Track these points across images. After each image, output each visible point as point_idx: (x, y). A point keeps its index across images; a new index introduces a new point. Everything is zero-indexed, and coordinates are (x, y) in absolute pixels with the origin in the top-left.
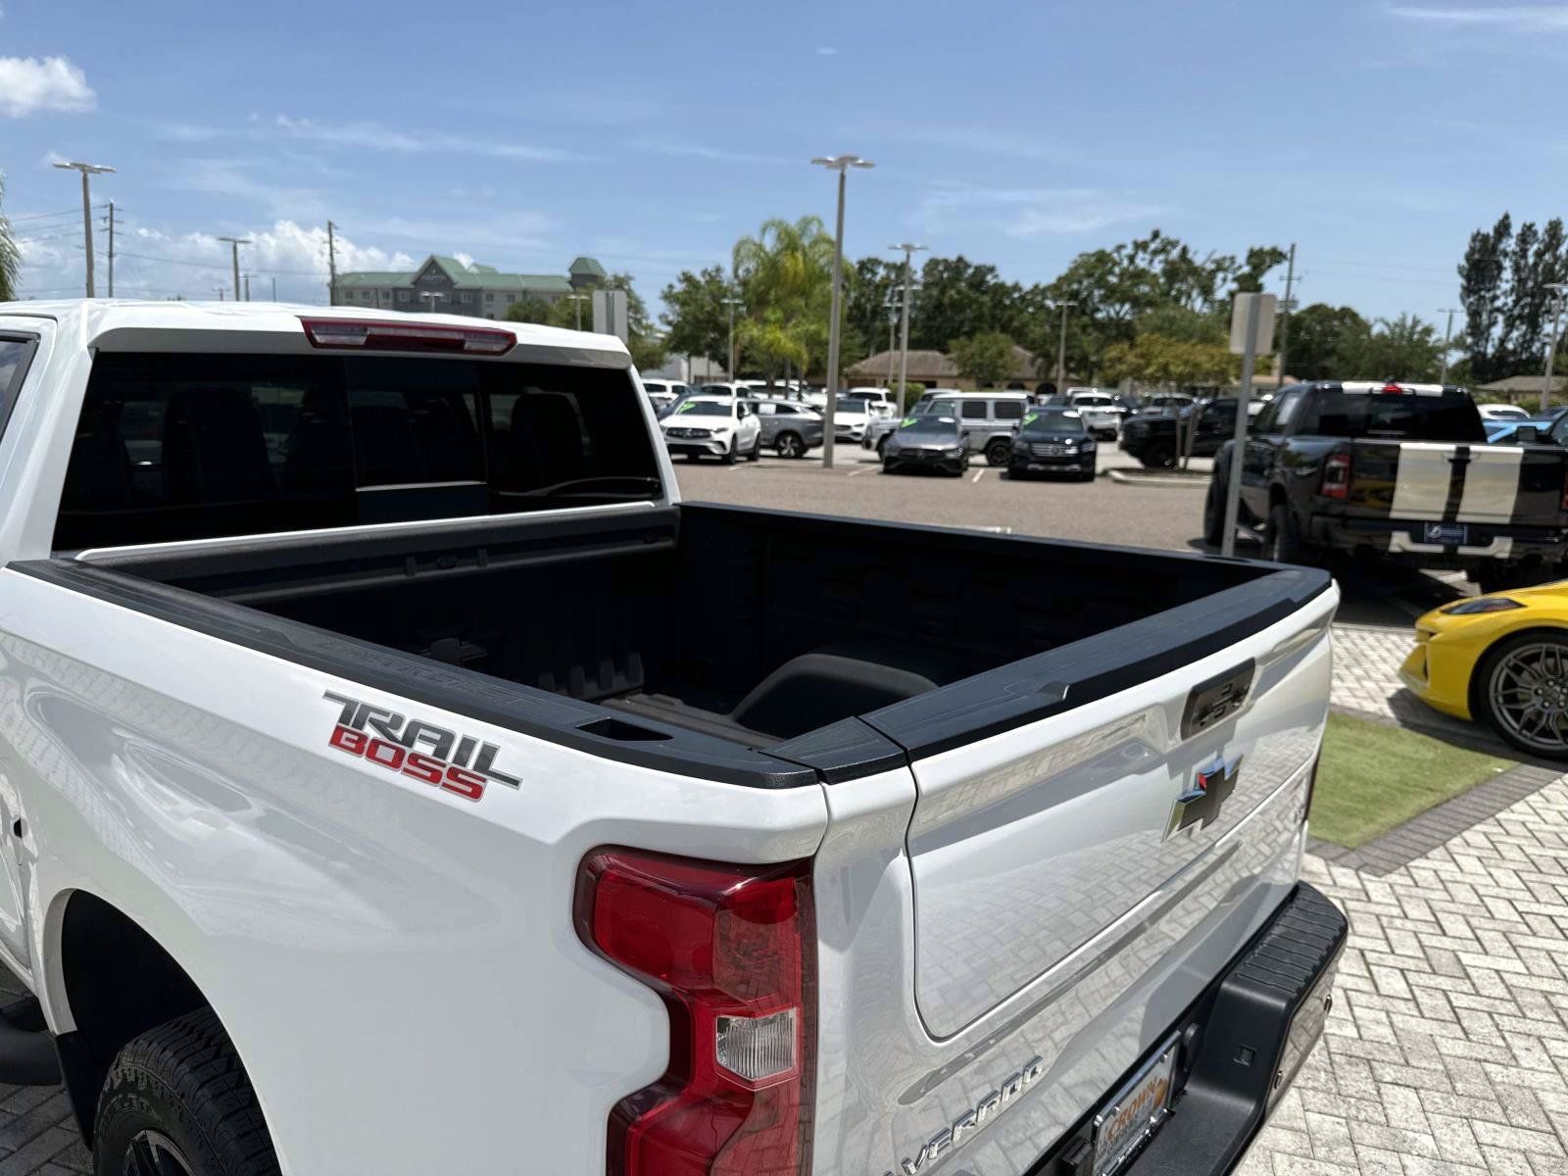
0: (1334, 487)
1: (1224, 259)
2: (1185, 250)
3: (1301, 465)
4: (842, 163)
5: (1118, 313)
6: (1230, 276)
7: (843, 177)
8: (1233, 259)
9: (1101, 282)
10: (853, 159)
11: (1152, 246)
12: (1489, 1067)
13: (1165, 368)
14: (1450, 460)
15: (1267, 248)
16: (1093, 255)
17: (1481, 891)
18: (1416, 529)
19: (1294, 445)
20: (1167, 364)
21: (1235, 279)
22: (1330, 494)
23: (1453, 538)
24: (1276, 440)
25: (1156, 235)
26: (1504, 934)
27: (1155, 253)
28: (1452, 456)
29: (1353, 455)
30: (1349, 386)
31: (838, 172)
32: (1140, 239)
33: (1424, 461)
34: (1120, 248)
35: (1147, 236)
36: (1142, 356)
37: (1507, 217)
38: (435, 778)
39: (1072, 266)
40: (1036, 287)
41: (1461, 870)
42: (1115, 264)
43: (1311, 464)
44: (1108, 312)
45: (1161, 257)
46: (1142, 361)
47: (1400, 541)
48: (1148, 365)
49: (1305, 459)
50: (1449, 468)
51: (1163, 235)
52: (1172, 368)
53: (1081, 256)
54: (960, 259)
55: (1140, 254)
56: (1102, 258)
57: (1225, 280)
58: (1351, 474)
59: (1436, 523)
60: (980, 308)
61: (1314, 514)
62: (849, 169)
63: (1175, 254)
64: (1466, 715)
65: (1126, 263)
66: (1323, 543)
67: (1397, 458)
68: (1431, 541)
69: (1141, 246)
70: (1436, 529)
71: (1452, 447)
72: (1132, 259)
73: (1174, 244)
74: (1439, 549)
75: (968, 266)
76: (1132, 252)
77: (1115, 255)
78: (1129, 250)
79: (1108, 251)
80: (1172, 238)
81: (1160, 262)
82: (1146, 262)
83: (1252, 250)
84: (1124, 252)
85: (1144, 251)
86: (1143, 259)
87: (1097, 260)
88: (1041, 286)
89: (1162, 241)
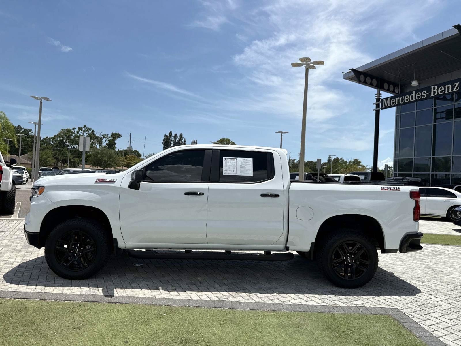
1: (105, 135)
2: (93, 131)
4: (41, 99)
5: (74, 147)
6: (107, 140)
7: (41, 103)
8: (108, 135)
9: (68, 137)
11: (84, 129)
15: (117, 133)
16: (66, 130)
21: (108, 141)
25: (85, 126)
27: (84, 131)
32: (80, 127)
34: (74, 129)
35: (83, 127)
37: (171, 132)
39: (60, 132)
40: (47, 137)
42: (73, 133)
44: (72, 147)
45: (87, 132)
51: (87, 127)
53: (62, 130)
55: (80, 131)
56: (69, 131)
57: (106, 140)
60: (27, 142)
63: (90, 132)
65: (76, 133)
69: (80, 129)
72: (78, 132)
73: (90, 129)
75: (22, 128)
76: (78, 130)
77: (73, 130)
78: (77, 130)
79: (71, 129)
80: (89, 128)
81: (87, 134)
82: (82, 133)
83: (112, 133)
84: (75, 130)
85: (82, 131)
86: (81, 133)
87: (68, 131)
88: (48, 137)
89: (87, 128)
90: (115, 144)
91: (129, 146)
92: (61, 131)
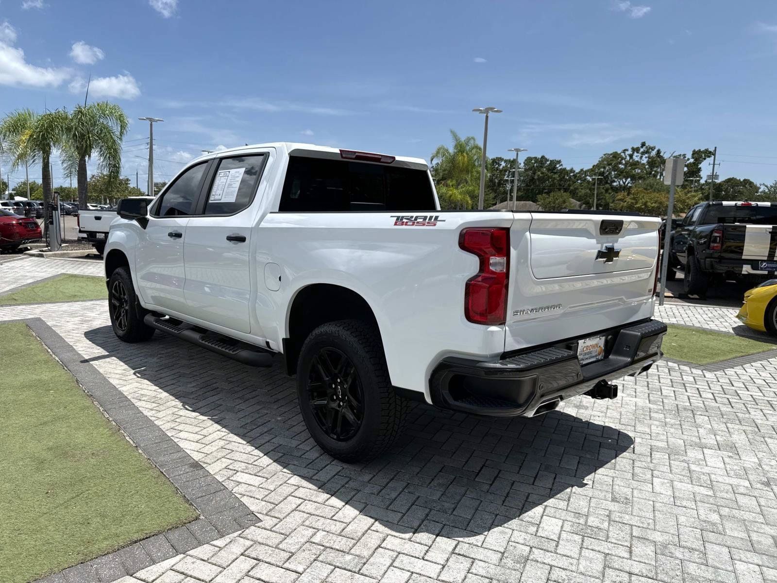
0: (715, 245)
1: (680, 155)
2: (659, 152)
3: (701, 238)
4: (487, 111)
5: (624, 183)
6: (683, 164)
7: (487, 117)
8: (684, 155)
9: (615, 168)
10: (492, 109)
11: (642, 150)
13: (645, 204)
14: (770, 232)
15: (703, 149)
16: (611, 154)
17: (752, 377)
18: (754, 264)
19: (699, 229)
20: (647, 202)
21: (685, 166)
22: (713, 248)
23: (773, 268)
24: (691, 228)
25: (643, 144)
26: (758, 387)
27: (643, 153)
28: (771, 230)
29: (724, 231)
30: (725, 203)
31: (485, 115)
32: (635, 147)
33: (758, 234)
34: (625, 151)
35: (640, 146)
36: (634, 199)
38: (424, 225)
39: (600, 160)
40: (582, 170)
41: (747, 372)
42: (622, 159)
43: (705, 237)
44: (619, 182)
45: (647, 155)
46: (634, 201)
47: (747, 269)
48: (636, 203)
49: (703, 234)
50: (770, 235)
51: (647, 145)
52: (649, 204)
53: (605, 155)
54: (543, 157)
55: (636, 154)
56: (615, 155)
58: (723, 239)
59: (764, 261)
60: (553, 181)
61: (706, 258)
62: (490, 114)
63: (654, 153)
64: (764, 329)
65: (628, 158)
66: (711, 271)
67: (745, 231)
68: (762, 269)
69: (636, 150)
70: (764, 264)
71: (771, 226)
72: (631, 156)
73: (653, 149)
74: (766, 273)
75: (547, 160)
76: (631, 153)
77: (622, 154)
78: (630, 152)
79: (619, 152)
80: (652, 146)
81: (646, 157)
82: (639, 157)
83: (694, 151)
84: (627, 153)
85: (638, 153)
86: (637, 156)
87: (613, 157)
88: (584, 170)
89: (647, 147)
90: (699, 170)
91: (712, 172)
92: (602, 157)
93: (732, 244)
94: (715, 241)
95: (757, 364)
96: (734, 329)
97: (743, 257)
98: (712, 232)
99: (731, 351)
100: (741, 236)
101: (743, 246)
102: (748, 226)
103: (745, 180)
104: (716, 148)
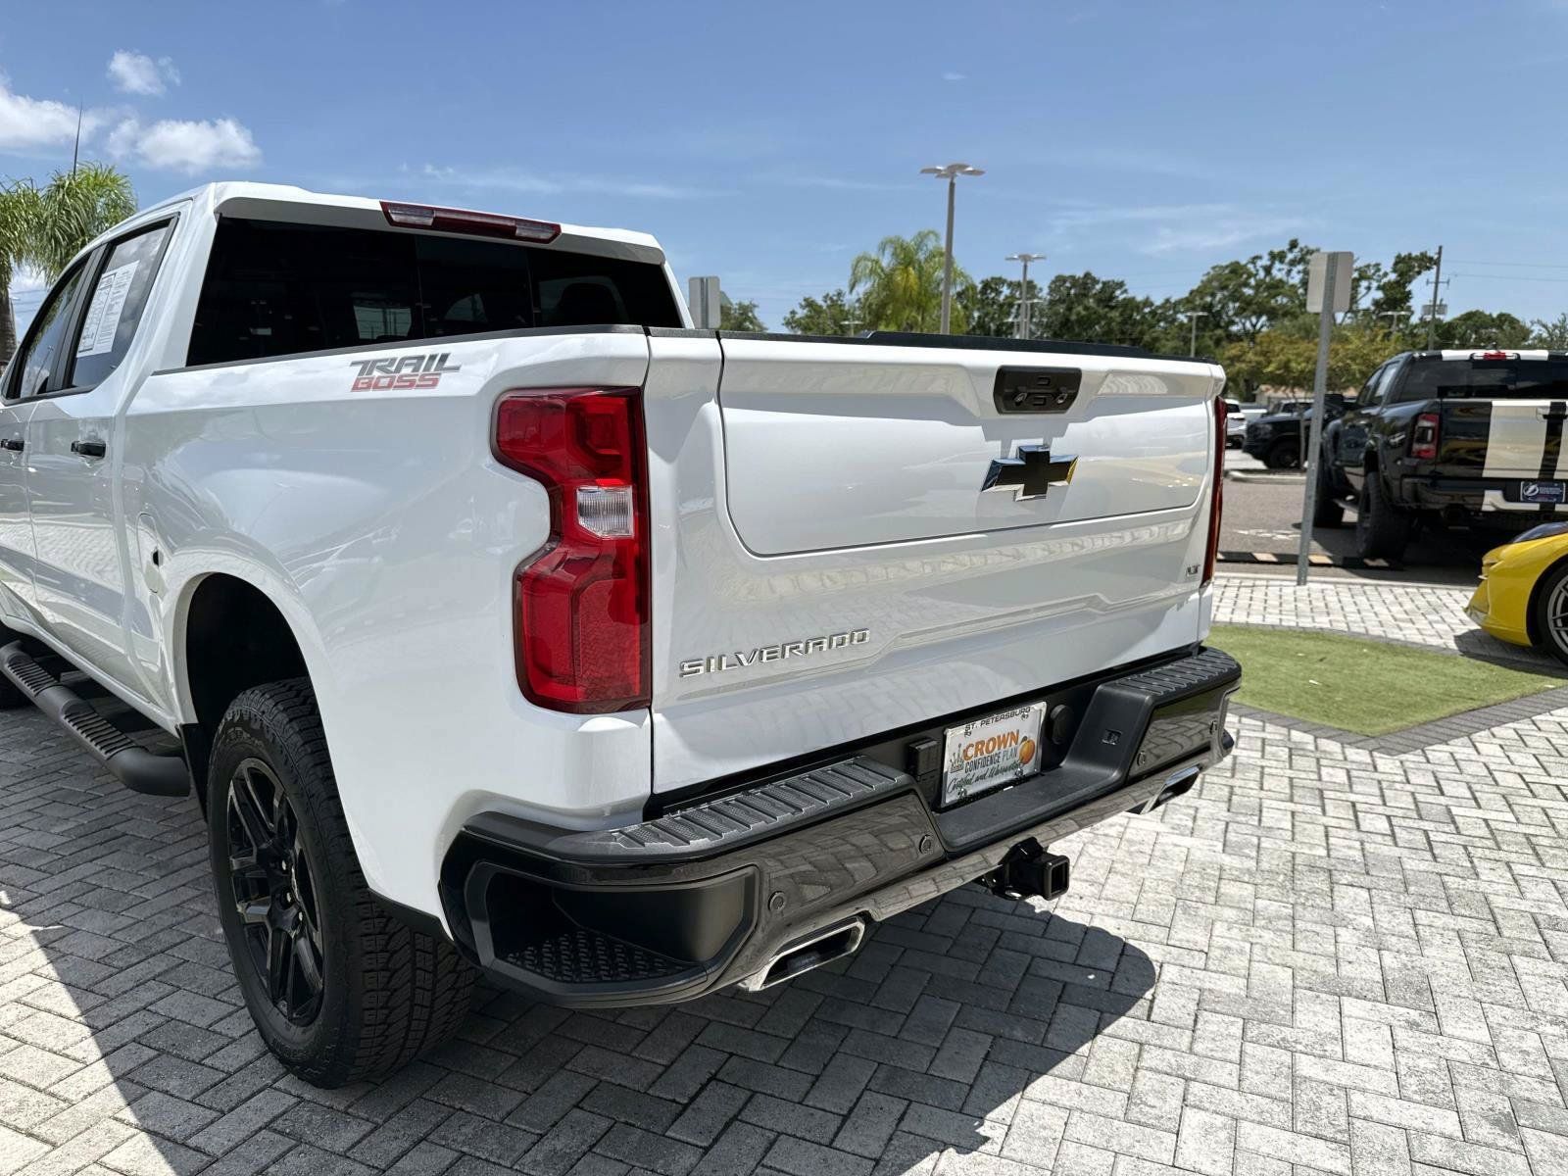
0: (1425, 447)
1: (1368, 266)
3: (1394, 432)
4: (953, 170)
5: (1254, 326)
6: (1375, 284)
7: (952, 185)
8: (1378, 267)
9: (1235, 296)
10: (962, 167)
11: (1290, 256)
12: (1446, 878)
13: (1286, 366)
14: (1545, 416)
15: (1416, 253)
16: (1227, 267)
17: (1492, 767)
18: (1510, 487)
19: (1389, 412)
20: (1289, 361)
21: (1379, 288)
22: (1419, 455)
23: (1550, 496)
24: (1374, 411)
25: (1293, 245)
26: (1504, 796)
27: (1293, 263)
28: (1547, 412)
29: (1442, 414)
30: (1447, 354)
31: (948, 180)
32: (1276, 250)
33: (1517, 418)
34: (1255, 259)
35: (1285, 247)
36: (1264, 354)
38: (412, 385)
39: (1205, 278)
40: (1167, 301)
41: (1479, 753)
42: (1250, 275)
43: (1403, 429)
44: (1244, 324)
45: (1300, 267)
46: (1261, 359)
47: (1493, 500)
48: (1269, 362)
49: (1400, 423)
50: (1545, 423)
51: (1301, 244)
52: (1293, 365)
53: (1214, 268)
54: (1087, 275)
55: (1277, 265)
56: (1236, 269)
57: (1369, 288)
58: (1440, 435)
59: (1533, 481)
60: (1109, 324)
61: (1405, 476)
62: (959, 178)
64: (1527, 641)
65: (1262, 274)
66: (1414, 505)
67: (1489, 415)
68: (1526, 500)
69: (1279, 257)
70: (1532, 488)
71: (1547, 403)
72: (1268, 270)
74: (1536, 507)
75: (1095, 282)
76: (1269, 263)
77: (1250, 266)
78: (1265, 261)
79: (1243, 262)
80: (1312, 247)
81: (1299, 272)
82: (1284, 272)
83: (1399, 257)
84: (1259, 263)
85: (1282, 262)
86: (1280, 270)
87: (1232, 272)
88: (1173, 301)
89: (1302, 250)
90: (1407, 296)
91: (1432, 298)
92: (1208, 273)
93: (1462, 443)
94: (1422, 439)
95: (1505, 732)
96: (1458, 639)
97: (1486, 474)
98: (1416, 418)
99: (1446, 697)
100: (1479, 428)
101: (1486, 449)
102: (1496, 403)
103: (1501, 315)
104: (1440, 248)
